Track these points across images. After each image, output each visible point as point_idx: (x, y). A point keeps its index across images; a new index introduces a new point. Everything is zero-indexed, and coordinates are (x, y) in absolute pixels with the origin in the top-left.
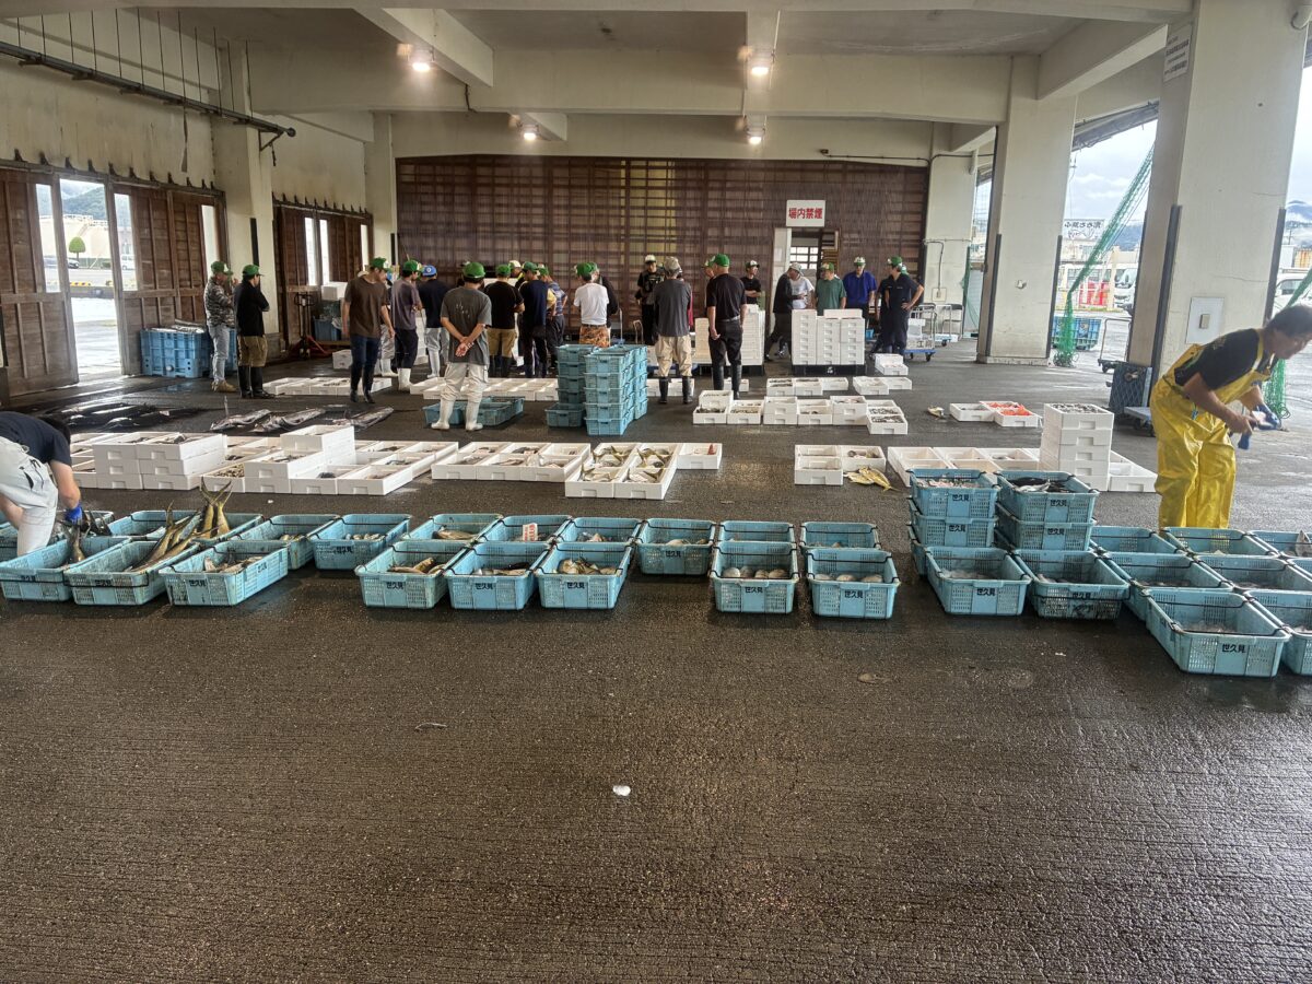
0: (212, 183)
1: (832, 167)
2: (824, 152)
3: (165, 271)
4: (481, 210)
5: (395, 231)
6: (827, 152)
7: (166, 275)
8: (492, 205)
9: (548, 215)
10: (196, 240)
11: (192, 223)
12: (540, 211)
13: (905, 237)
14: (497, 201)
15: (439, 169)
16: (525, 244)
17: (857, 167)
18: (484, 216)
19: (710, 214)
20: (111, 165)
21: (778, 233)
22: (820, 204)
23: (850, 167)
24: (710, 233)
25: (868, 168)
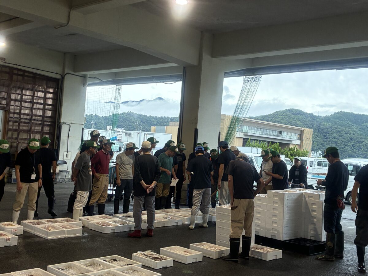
6: (4, 59)
13: (45, 119)
17: (20, 73)
25: (26, 74)
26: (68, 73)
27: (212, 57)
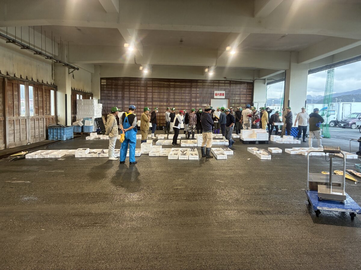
0: (53, 83)
1: (227, 82)
2: (225, 78)
3: (41, 110)
4: (126, 93)
5: (100, 99)
6: (226, 78)
7: (41, 111)
8: (130, 91)
9: (146, 95)
10: (49, 100)
11: (48, 95)
12: (144, 93)
13: (247, 101)
14: (131, 90)
15: (114, 81)
16: (139, 103)
17: (234, 82)
18: (127, 94)
19: (193, 95)
20: (27, 77)
21: (212, 100)
22: (224, 92)
23: (232, 82)
24: (193, 100)
25: (237, 82)
26: (256, 79)
27: (298, 63)
